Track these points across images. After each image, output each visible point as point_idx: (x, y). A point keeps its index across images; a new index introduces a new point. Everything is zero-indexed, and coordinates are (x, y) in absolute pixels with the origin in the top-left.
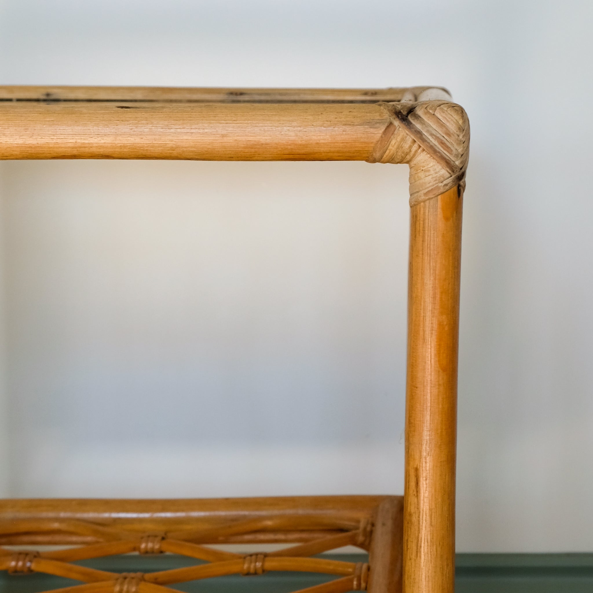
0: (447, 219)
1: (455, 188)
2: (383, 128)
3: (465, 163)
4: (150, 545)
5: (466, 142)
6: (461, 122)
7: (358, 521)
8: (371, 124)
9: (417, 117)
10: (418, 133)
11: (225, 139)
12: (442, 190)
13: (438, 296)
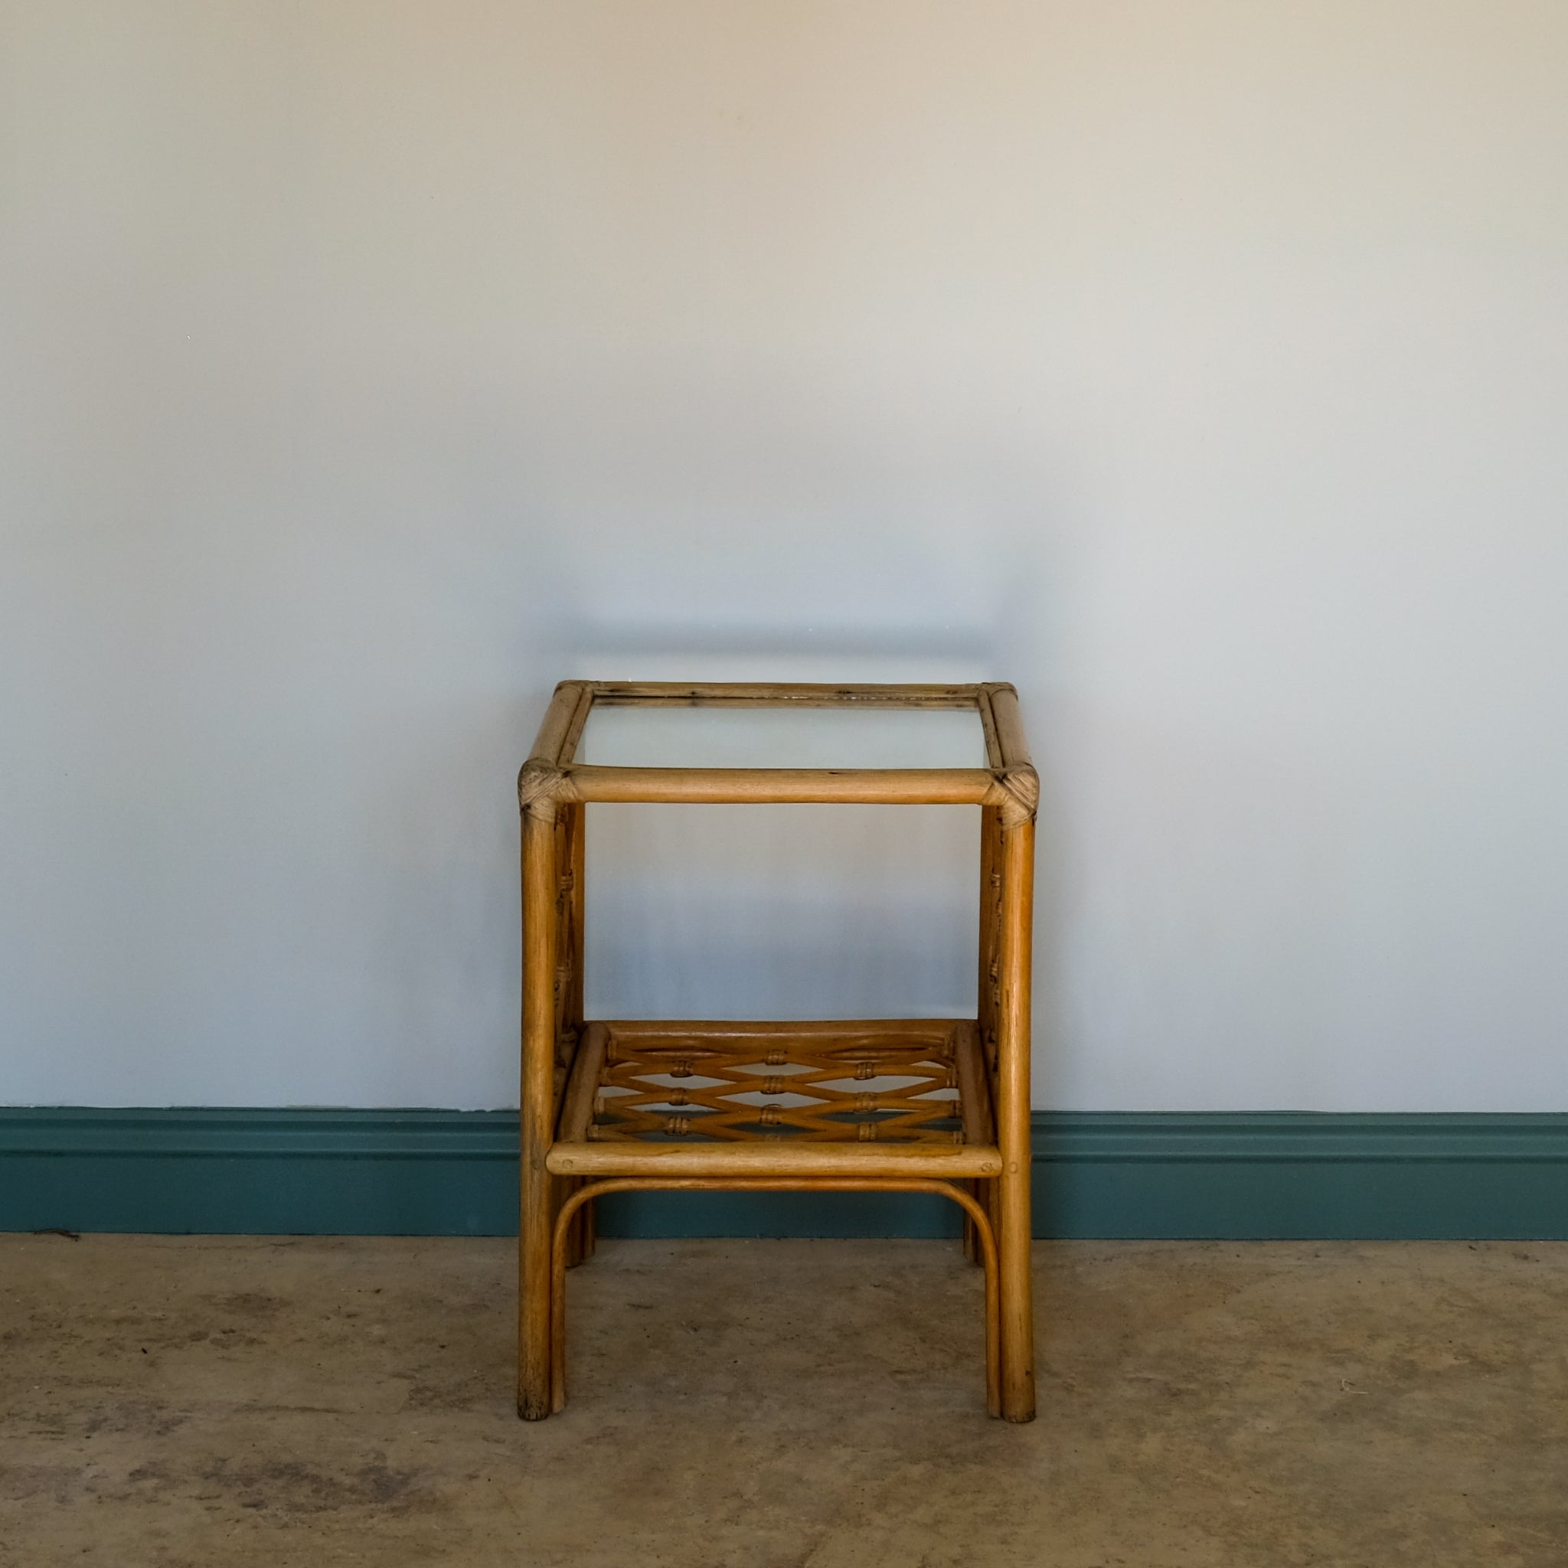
0: (1026, 839)
1: (1031, 821)
2: (988, 787)
3: (1036, 806)
4: (776, 1057)
5: (1037, 794)
6: (1034, 782)
7: (942, 1039)
8: (981, 784)
9: (1009, 780)
10: (1010, 790)
11: (895, 793)
12: (1024, 822)
13: (1021, 886)
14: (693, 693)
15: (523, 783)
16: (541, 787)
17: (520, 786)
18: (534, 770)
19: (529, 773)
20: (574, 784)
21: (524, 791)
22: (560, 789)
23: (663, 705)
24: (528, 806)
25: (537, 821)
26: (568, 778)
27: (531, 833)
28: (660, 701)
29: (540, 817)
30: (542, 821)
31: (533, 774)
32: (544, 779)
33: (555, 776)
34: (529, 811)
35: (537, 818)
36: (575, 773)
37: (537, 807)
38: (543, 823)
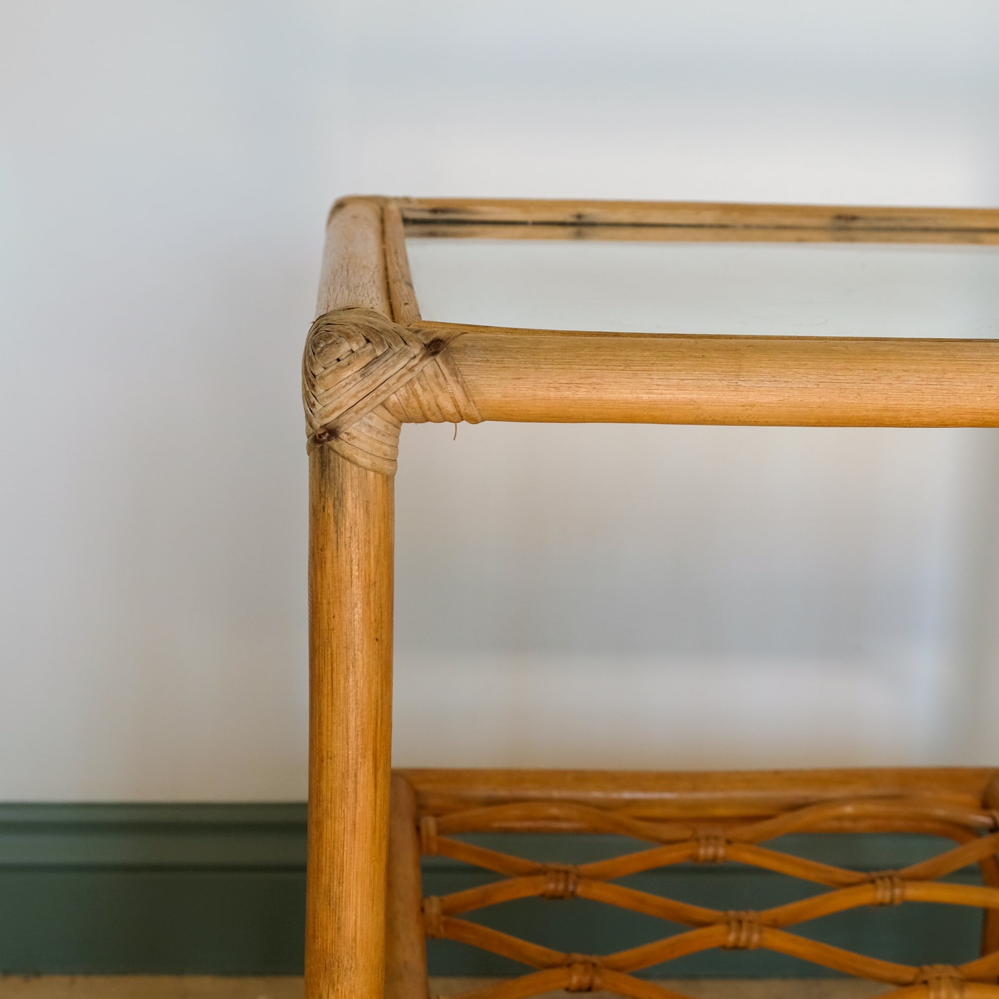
14: (579, 216)
15: (319, 370)
16: (368, 381)
17: (310, 380)
18: (348, 337)
19: (336, 343)
20: (455, 373)
21: (320, 390)
22: (417, 386)
23: (525, 237)
24: (332, 432)
25: (355, 468)
26: (438, 358)
27: (339, 501)
28: (520, 230)
29: (365, 461)
30: (366, 469)
31: (346, 347)
32: (377, 359)
33: (403, 353)
34: (334, 444)
35: (354, 463)
36: (454, 344)
37: (355, 433)
38: (371, 474)
